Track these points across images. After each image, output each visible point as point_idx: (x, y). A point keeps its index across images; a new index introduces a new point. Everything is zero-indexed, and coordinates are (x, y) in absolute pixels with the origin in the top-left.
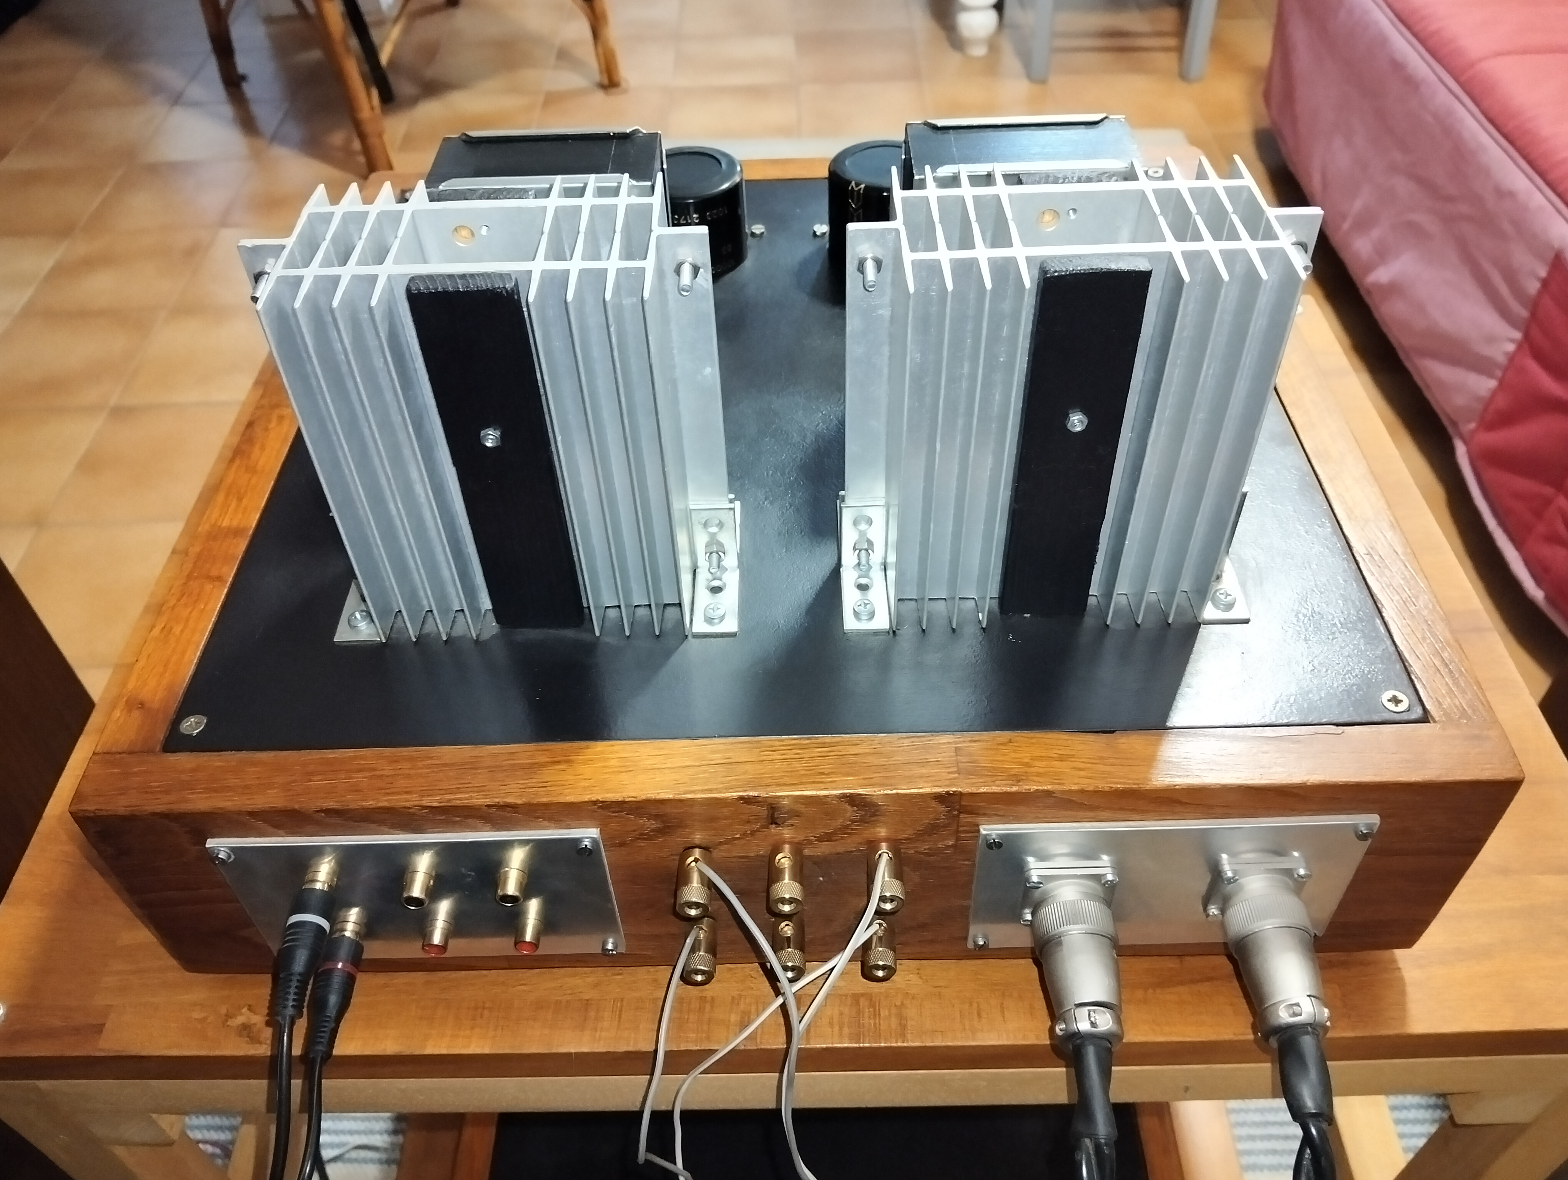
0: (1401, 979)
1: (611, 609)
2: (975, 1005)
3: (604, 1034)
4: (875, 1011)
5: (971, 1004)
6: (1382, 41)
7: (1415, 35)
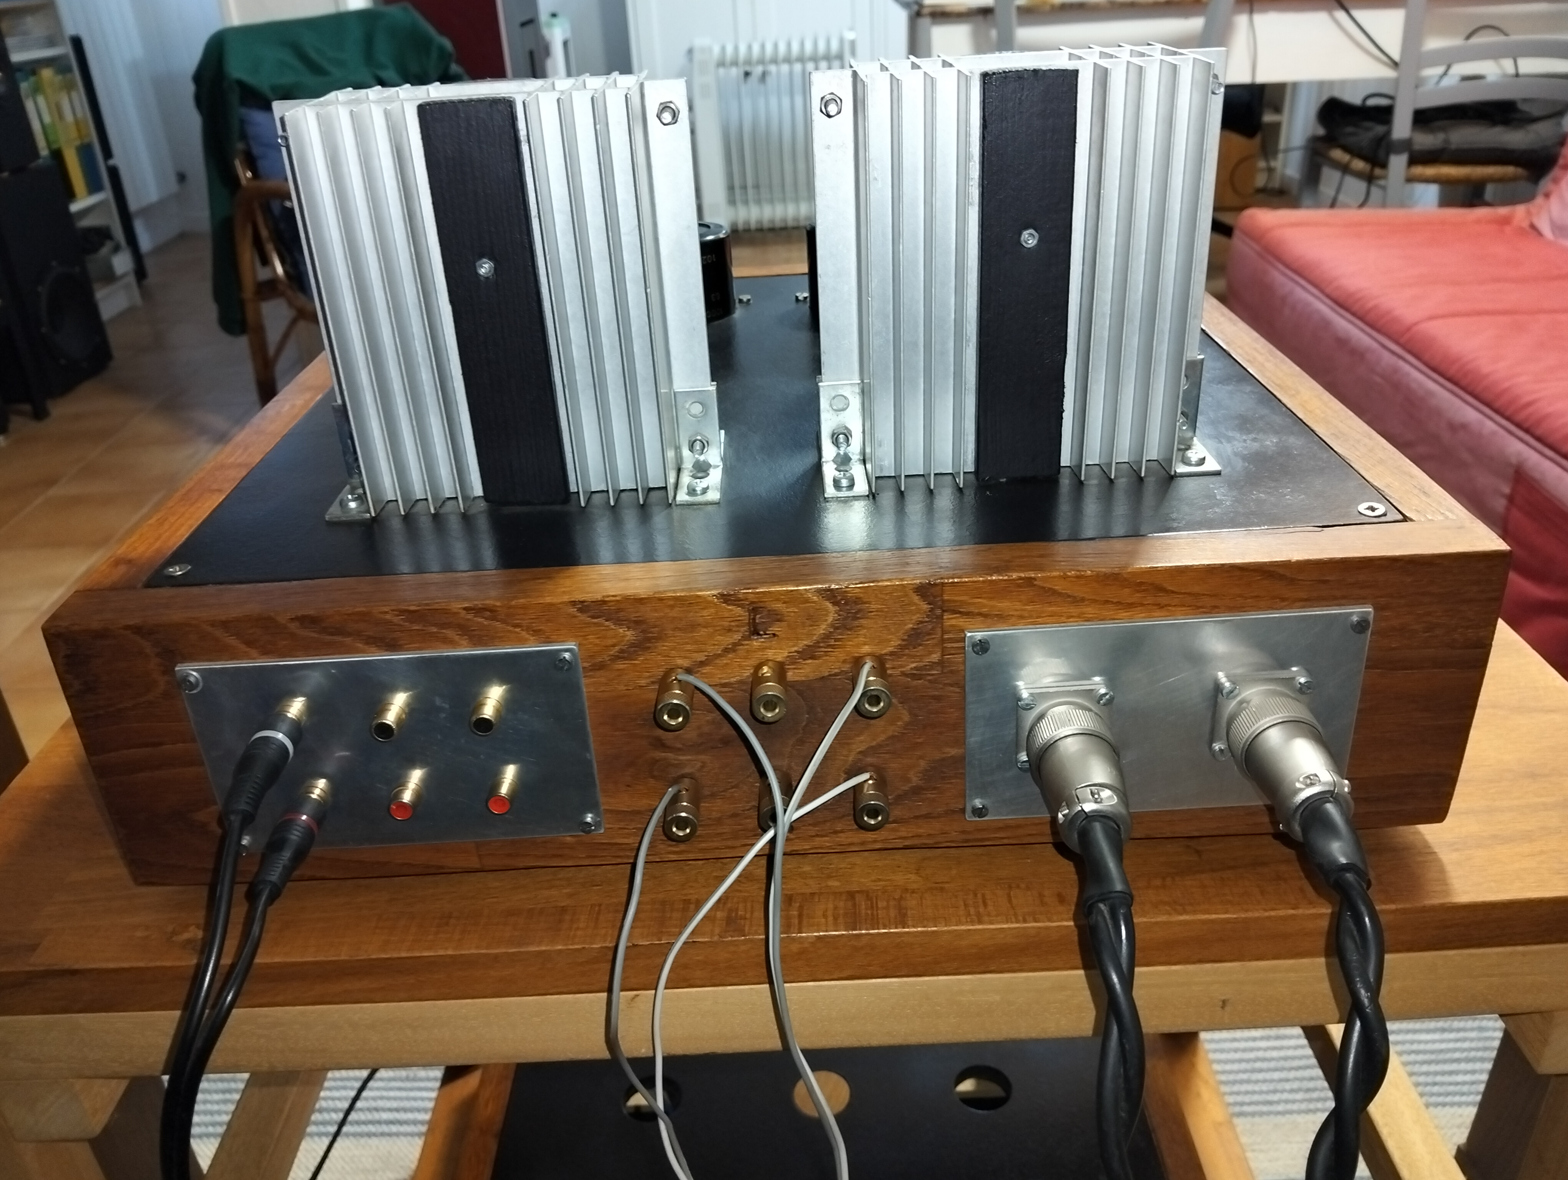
0: (1439, 860)
1: (598, 495)
2: (979, 896)
3: (579, 933)
4: (872, 903)
5: (976, 895)
6: (1326, 324)
7: (1354, 314)
